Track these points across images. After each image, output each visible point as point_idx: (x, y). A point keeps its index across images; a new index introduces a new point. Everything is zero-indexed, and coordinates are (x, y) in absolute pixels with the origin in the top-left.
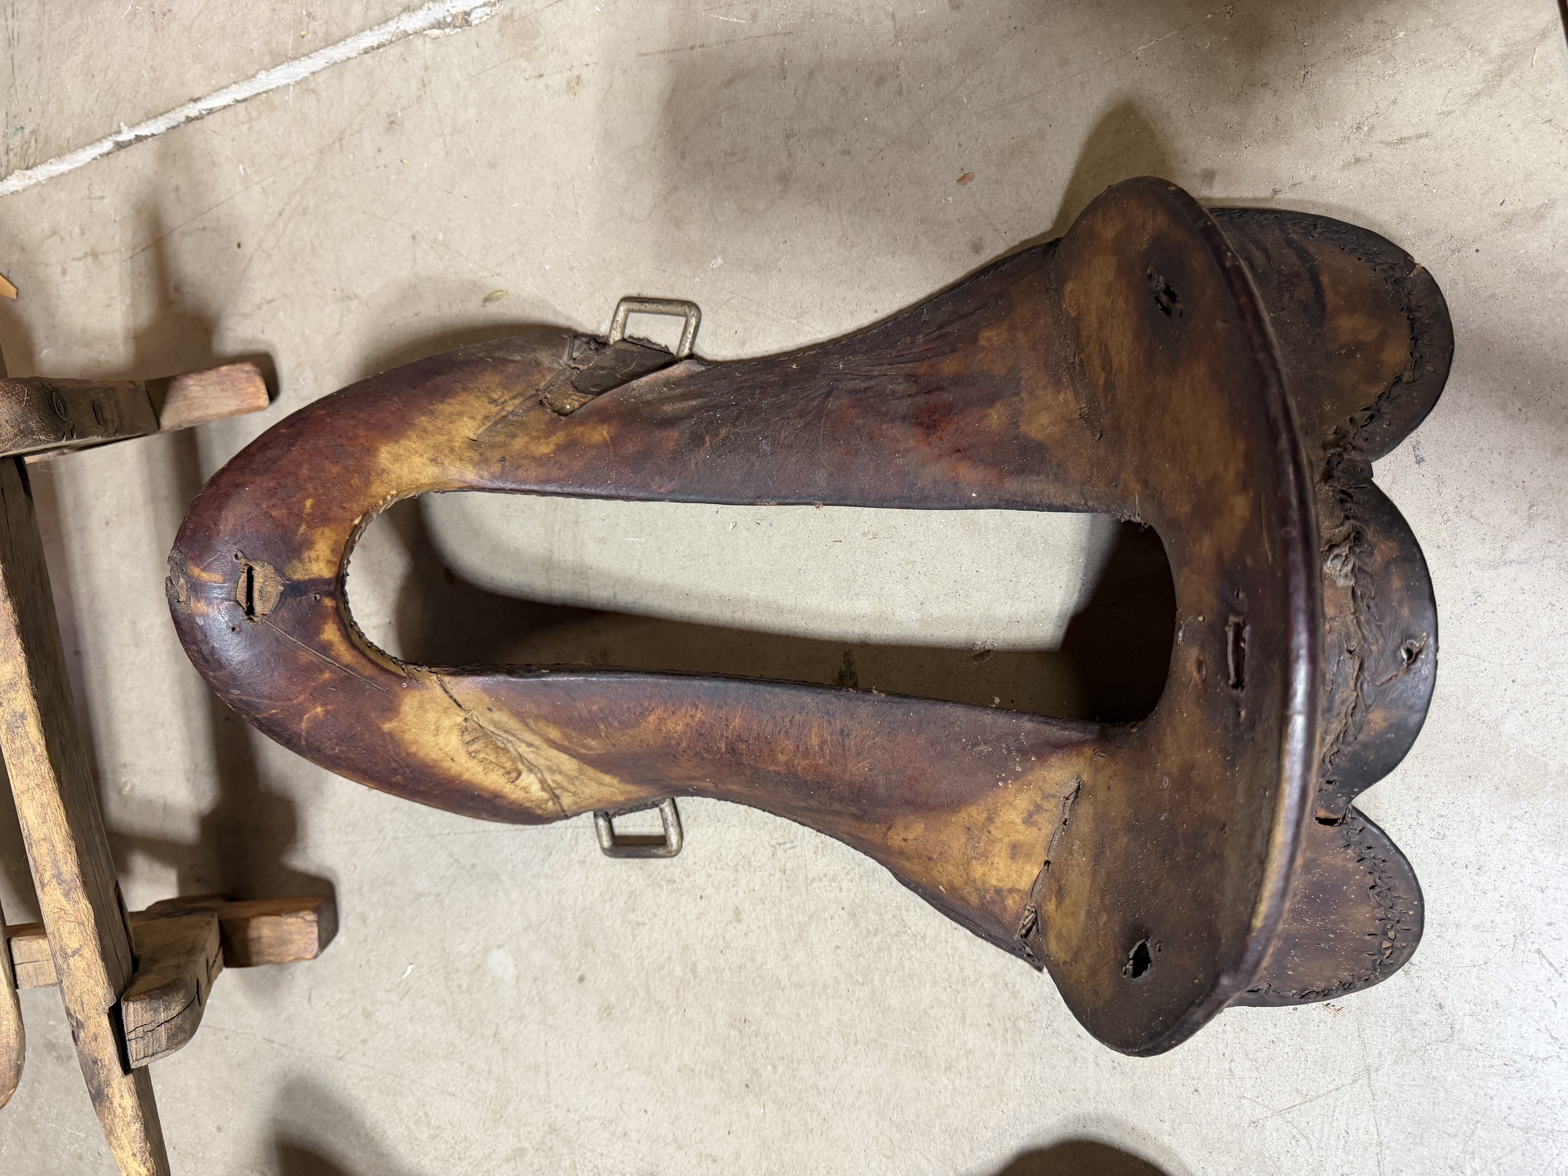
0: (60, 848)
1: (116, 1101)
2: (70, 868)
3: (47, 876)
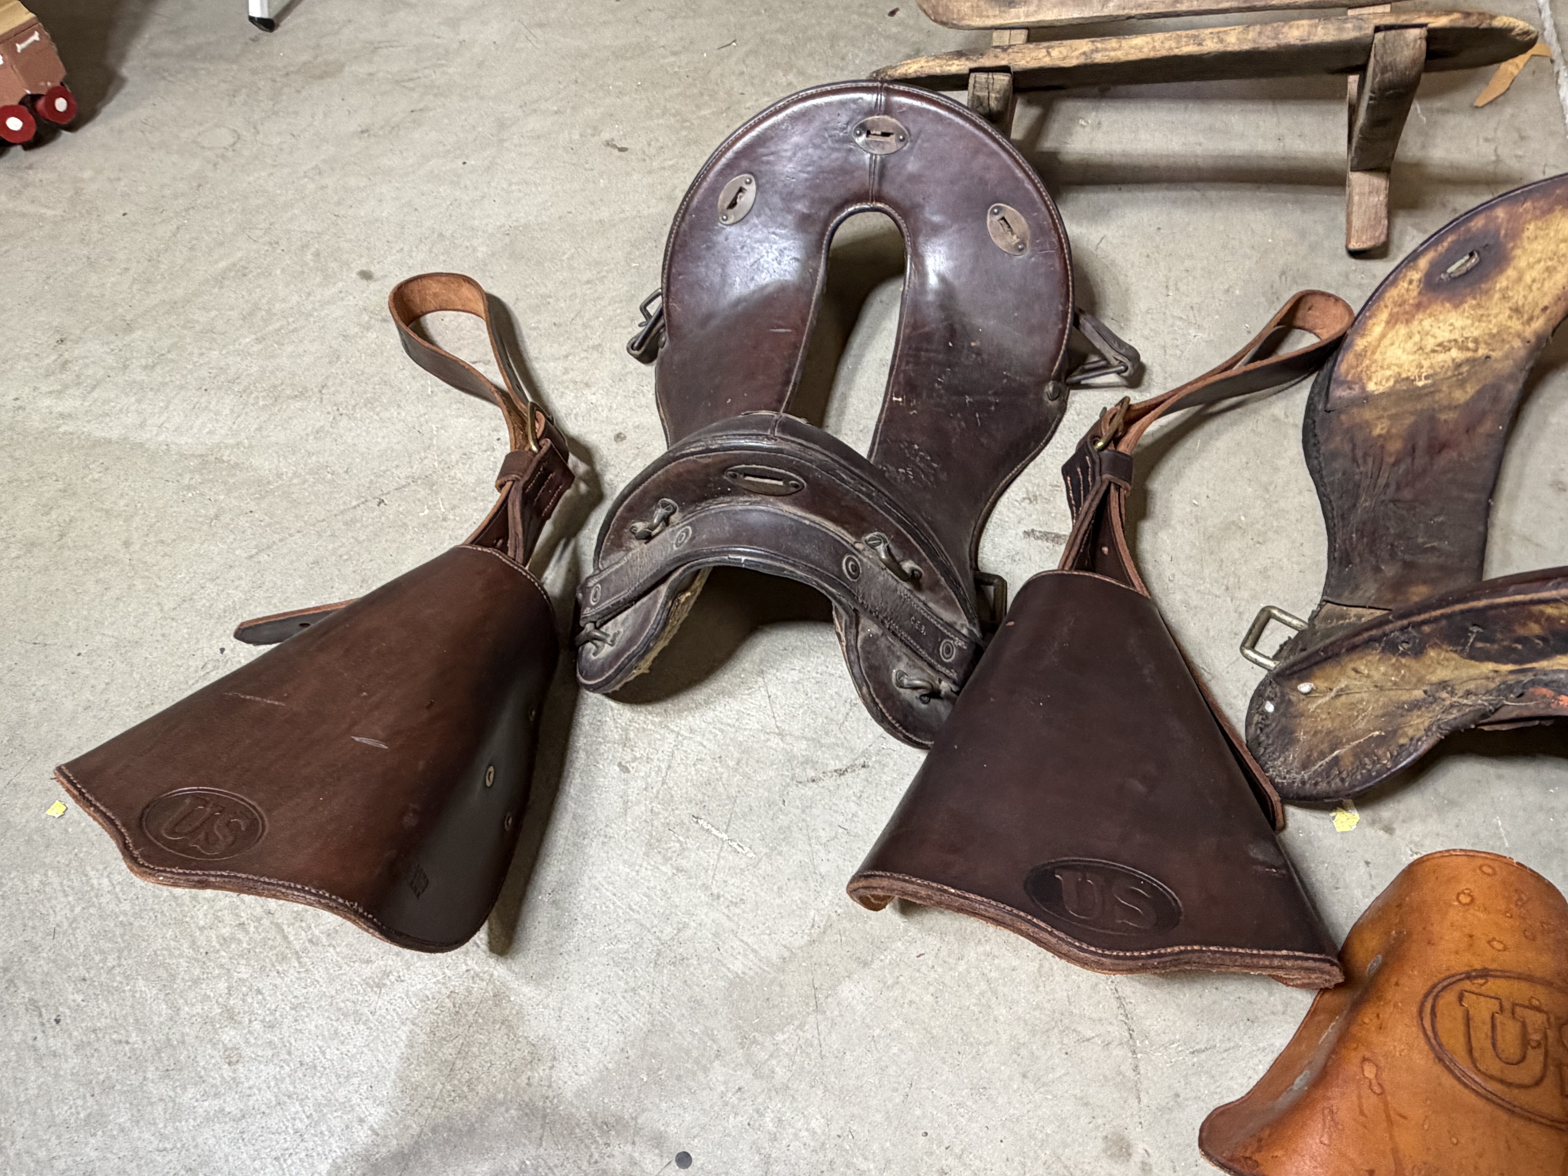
0: (1112, 54)
1: (956, 62)
2: (1099, 58)
3: (1099, 45)
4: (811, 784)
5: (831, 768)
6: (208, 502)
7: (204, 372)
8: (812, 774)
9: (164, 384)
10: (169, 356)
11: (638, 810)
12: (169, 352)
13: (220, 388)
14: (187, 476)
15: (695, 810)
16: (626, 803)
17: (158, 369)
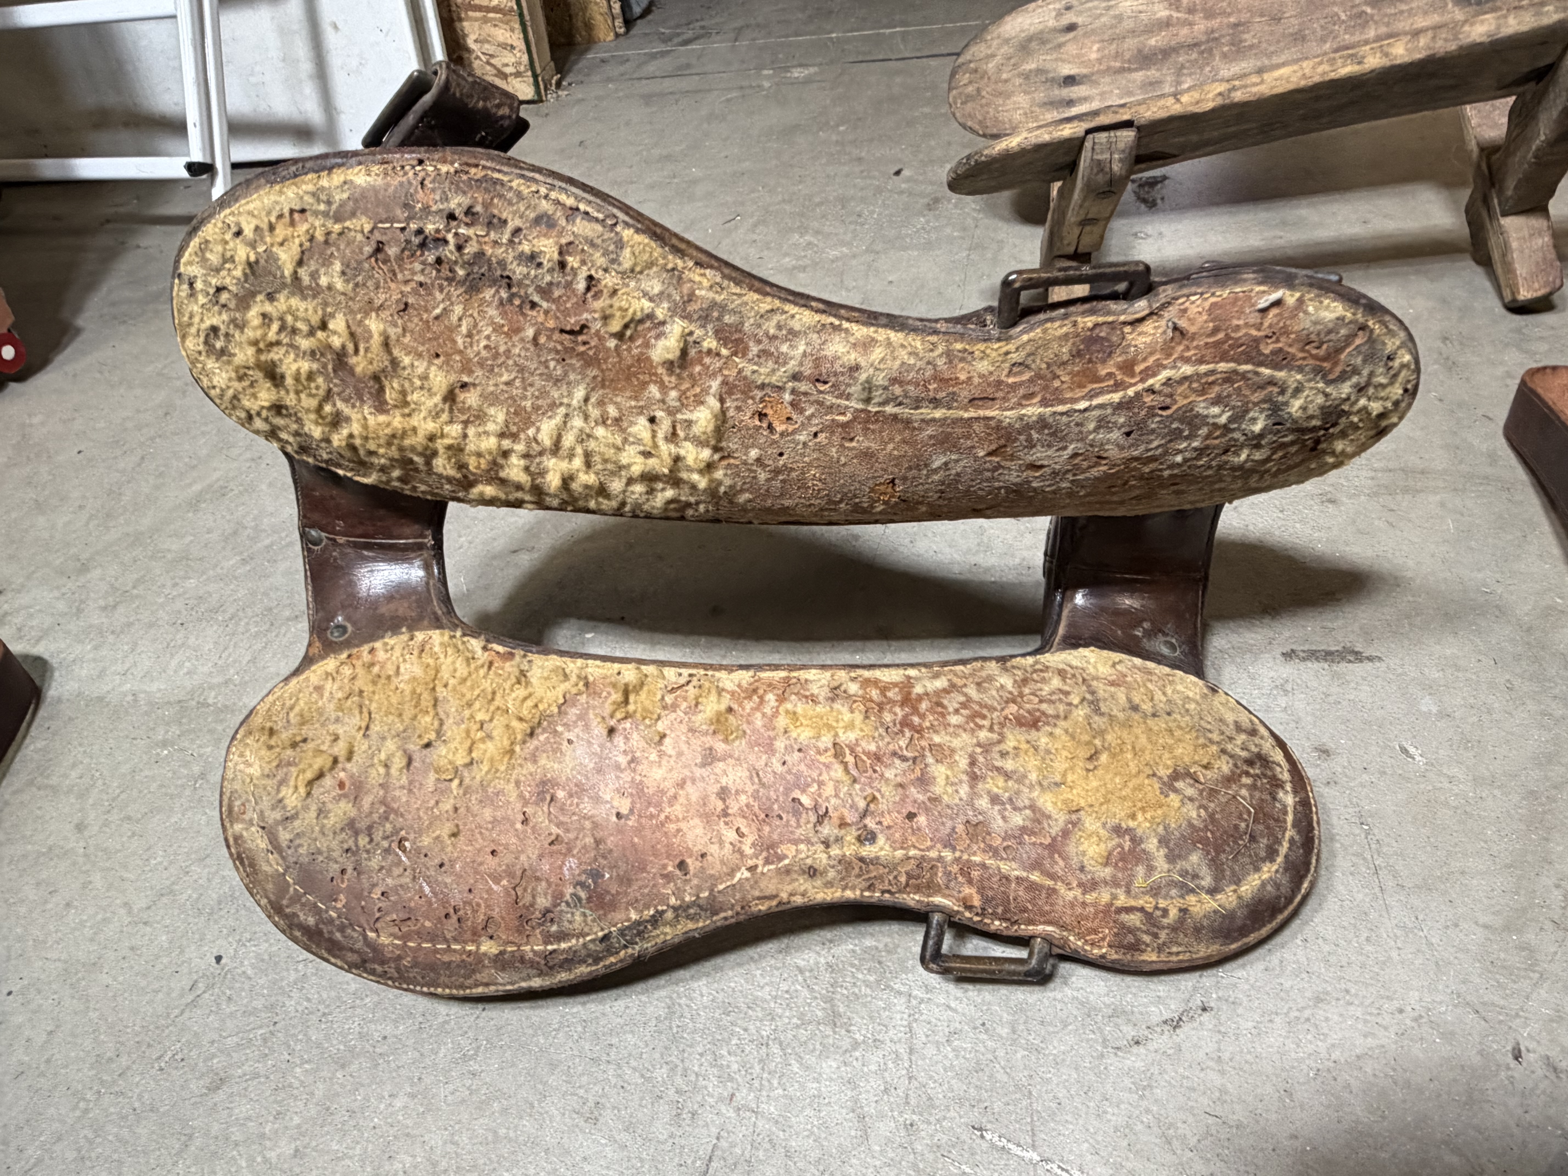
4: (1135, 1050)
5: (1155, 1019)
6: (189, 758)
7: (179, 605)
8: (1130, 1032)
9: (130, 625)
10: (135, 592)
11: (885, 1128)
12: (134, 587)
13: (200, 620)
14: (161, 731)
15: (975, 1116)
16: (862, 1118)
17: (121, 609)
